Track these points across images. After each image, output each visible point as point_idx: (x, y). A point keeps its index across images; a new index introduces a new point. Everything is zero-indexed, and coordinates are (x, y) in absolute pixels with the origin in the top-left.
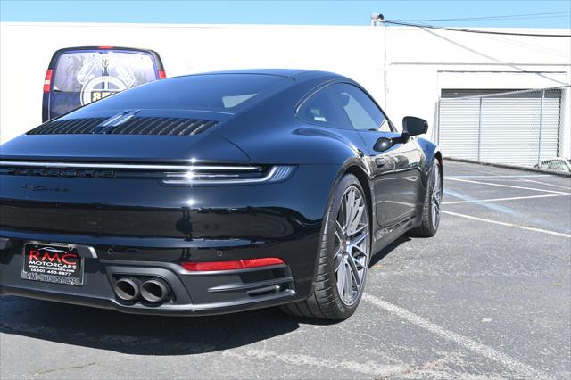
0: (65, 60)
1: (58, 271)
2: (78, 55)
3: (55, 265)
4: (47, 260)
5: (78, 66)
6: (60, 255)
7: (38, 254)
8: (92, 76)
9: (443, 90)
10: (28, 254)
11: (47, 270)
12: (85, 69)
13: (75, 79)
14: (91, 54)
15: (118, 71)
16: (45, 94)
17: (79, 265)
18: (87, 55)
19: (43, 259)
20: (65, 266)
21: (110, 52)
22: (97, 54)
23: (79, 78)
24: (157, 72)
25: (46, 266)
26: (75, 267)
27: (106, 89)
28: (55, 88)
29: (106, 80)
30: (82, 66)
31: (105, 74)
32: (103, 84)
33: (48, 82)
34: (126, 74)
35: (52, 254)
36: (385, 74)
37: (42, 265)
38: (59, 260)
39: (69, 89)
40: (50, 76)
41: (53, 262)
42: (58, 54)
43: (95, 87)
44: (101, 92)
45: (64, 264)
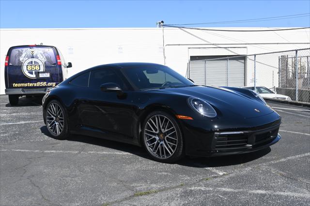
0: (15, 52)
2: (20, 49)
5: (20, 54)
8: (27, 58)
9: (191, 57)
12: (23, 55)
13: (19, 60)
14: (26, 49)
15: (38, 56)
16: (6, 67)
18: (24, 49)
21: (34, 48)
22: (29, 49)
23: (21, 59)
24: (56, 56)
27: (33, 64)
28: (10, 64)
29: (33, 60)
30: (22, 54)
31: (33, 57)
32: (32, 62)
33: (7, 62)
34: (42, 57)
36: (164, 50)
39: (17, 64)
40: (7, 59)
42: (11, 49)
43: (28, 63)
44: (31, 65)
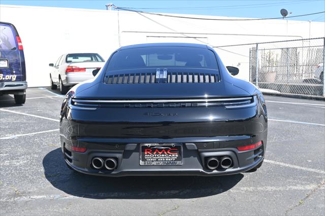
1: (165, 159)
3: (163, 155)
4: (157, 154)
6: (166, 150)
7: (151, 151)
10: (143, 151)
11: (157, 159)
17: (180, 154)
19: (155, 153)
20: (170, 155)
24: (15, 37)
25: (157, 156)
26: (177, 155)
35: (160, 150)
36: (119, 37)
37: (154, 156)
38: (165, 153)
41: (161, 154)
45: (169, 154)
